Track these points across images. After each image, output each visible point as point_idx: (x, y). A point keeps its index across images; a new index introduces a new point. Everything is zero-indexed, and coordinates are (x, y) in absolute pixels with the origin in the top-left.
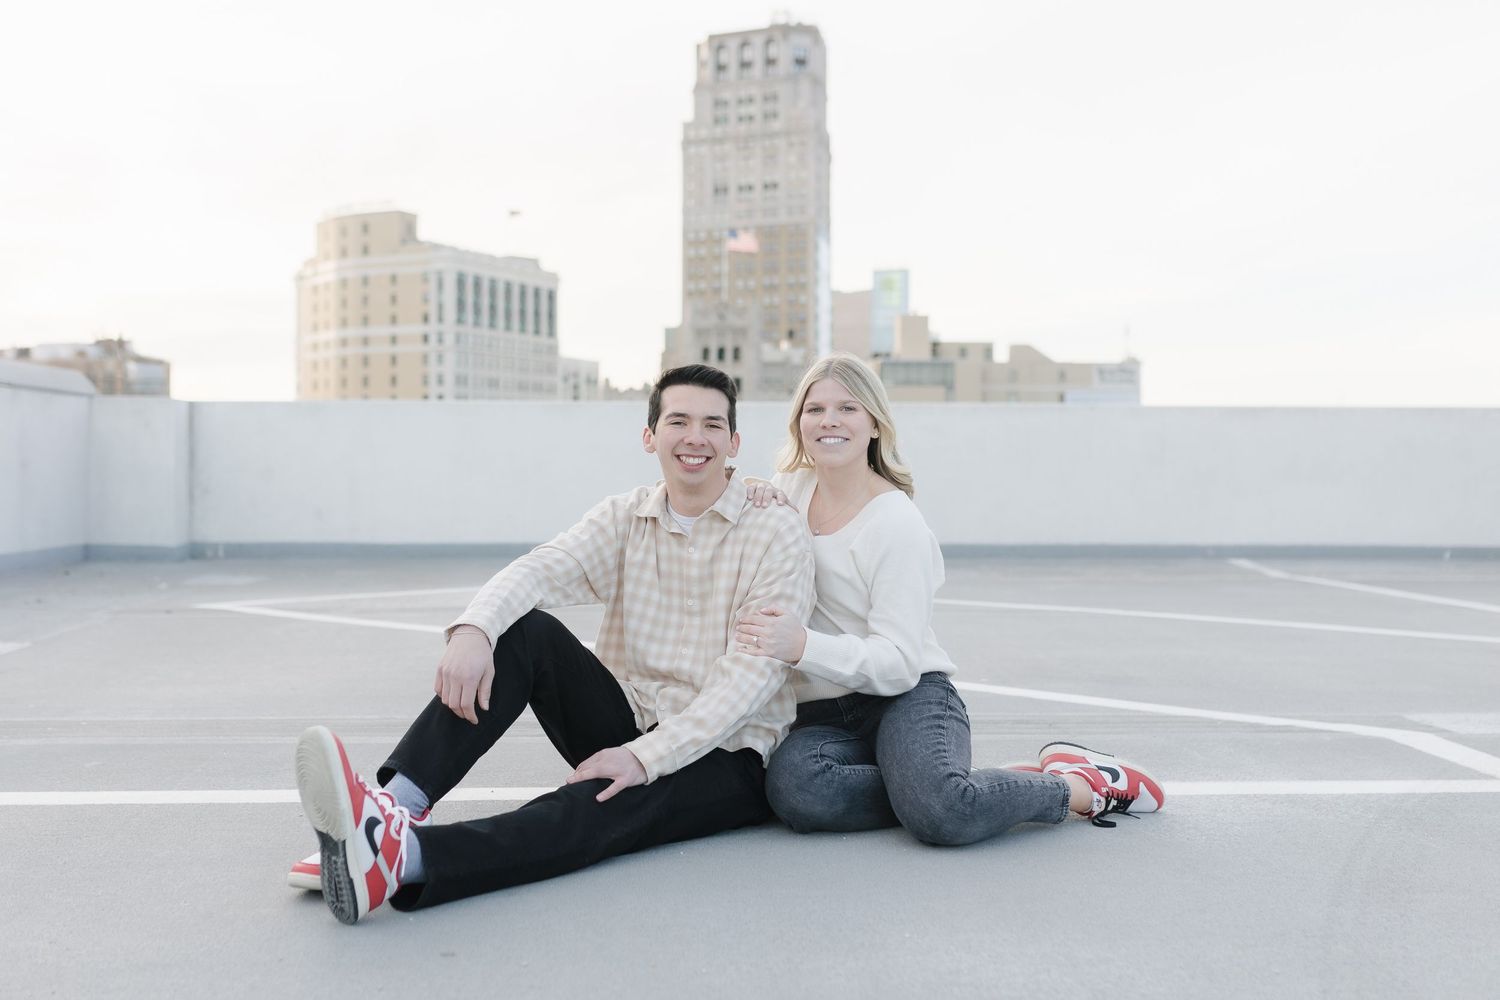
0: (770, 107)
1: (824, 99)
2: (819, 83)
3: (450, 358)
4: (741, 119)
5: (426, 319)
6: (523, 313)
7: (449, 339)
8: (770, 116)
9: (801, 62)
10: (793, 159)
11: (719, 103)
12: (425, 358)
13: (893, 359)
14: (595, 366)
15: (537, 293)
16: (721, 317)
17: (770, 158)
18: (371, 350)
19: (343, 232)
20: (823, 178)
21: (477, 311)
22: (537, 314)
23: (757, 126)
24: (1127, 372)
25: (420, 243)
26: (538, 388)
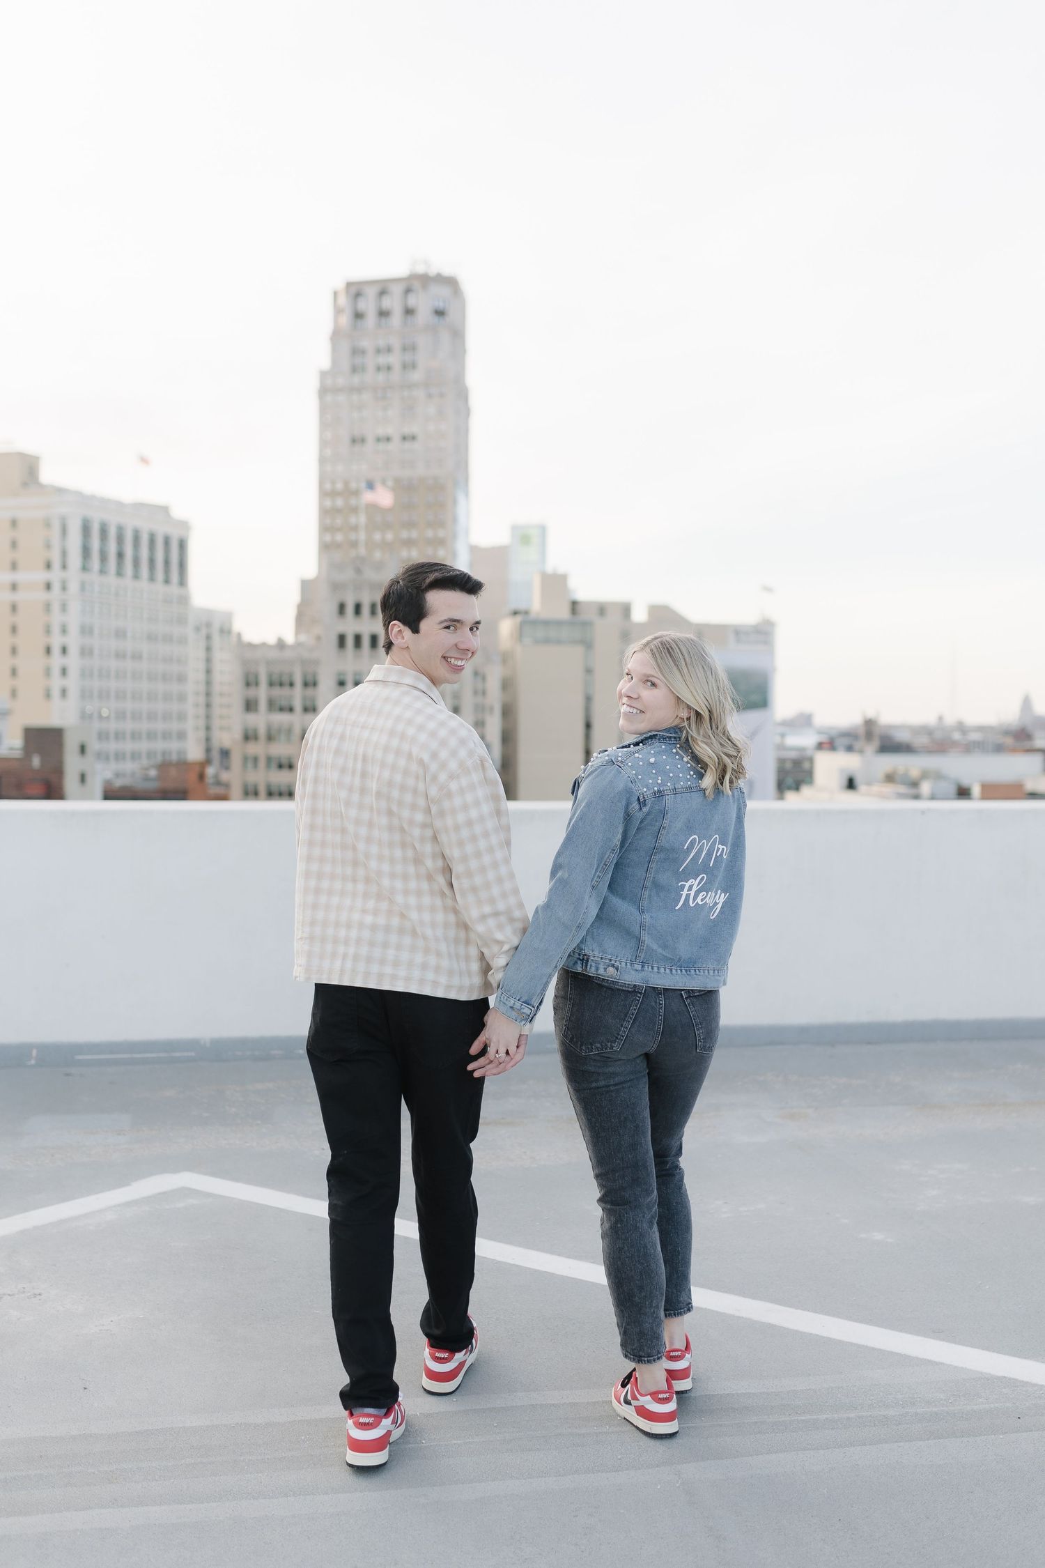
0: (408, 357)
1: (465, 351)
2: (458, 335)
3: (75, 607)
5: (48, 566)
6: (152, 562)
7: (74, 587)
8: (408, 366)
9: (440, 313)
11: (357, 352)
12: (48, 607)
13: (533, 616)
14: (229, 616)
15: (167, 541)
16: (358, 571)
20: (462, 432)
21: (103, 558)
22: (167, 563)
24: (762, 633)
25: (41, 486)
26: (168, 639)
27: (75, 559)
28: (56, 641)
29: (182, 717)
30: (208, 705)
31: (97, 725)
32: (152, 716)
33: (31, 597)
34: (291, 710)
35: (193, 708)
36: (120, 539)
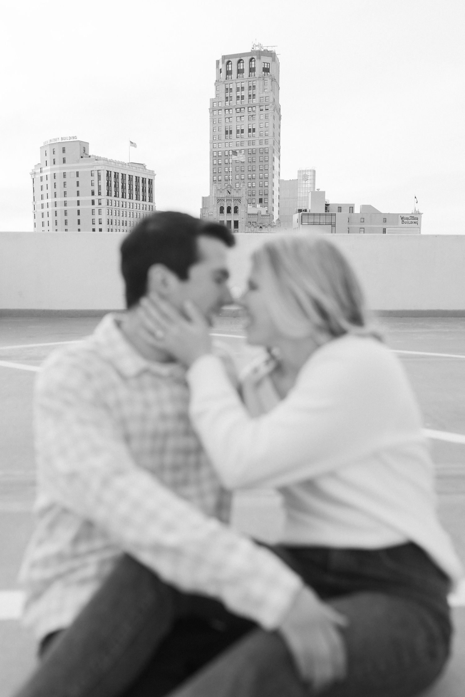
0: (251, 92)
1: (278, 88)
3: (104, 211)
4: (238, 97)
5: (93, 193)
6: (137, 189)
7: (104, 203)
8: (252, 96)
9: (266, 70)
10: (262, 117)
11: (227, 90)
12: (93, 212)
13: (308, 212)
15: (144, 180)
16: (229, 192)
17: (252, 116)
18: (68, 207)
19: (54, 152)
21: (116, 190)
24: (415, 218)
25: (90, 156)
27: (104, 190)
28: (97, 227)
33: (86, 207)
36: (123, 180)
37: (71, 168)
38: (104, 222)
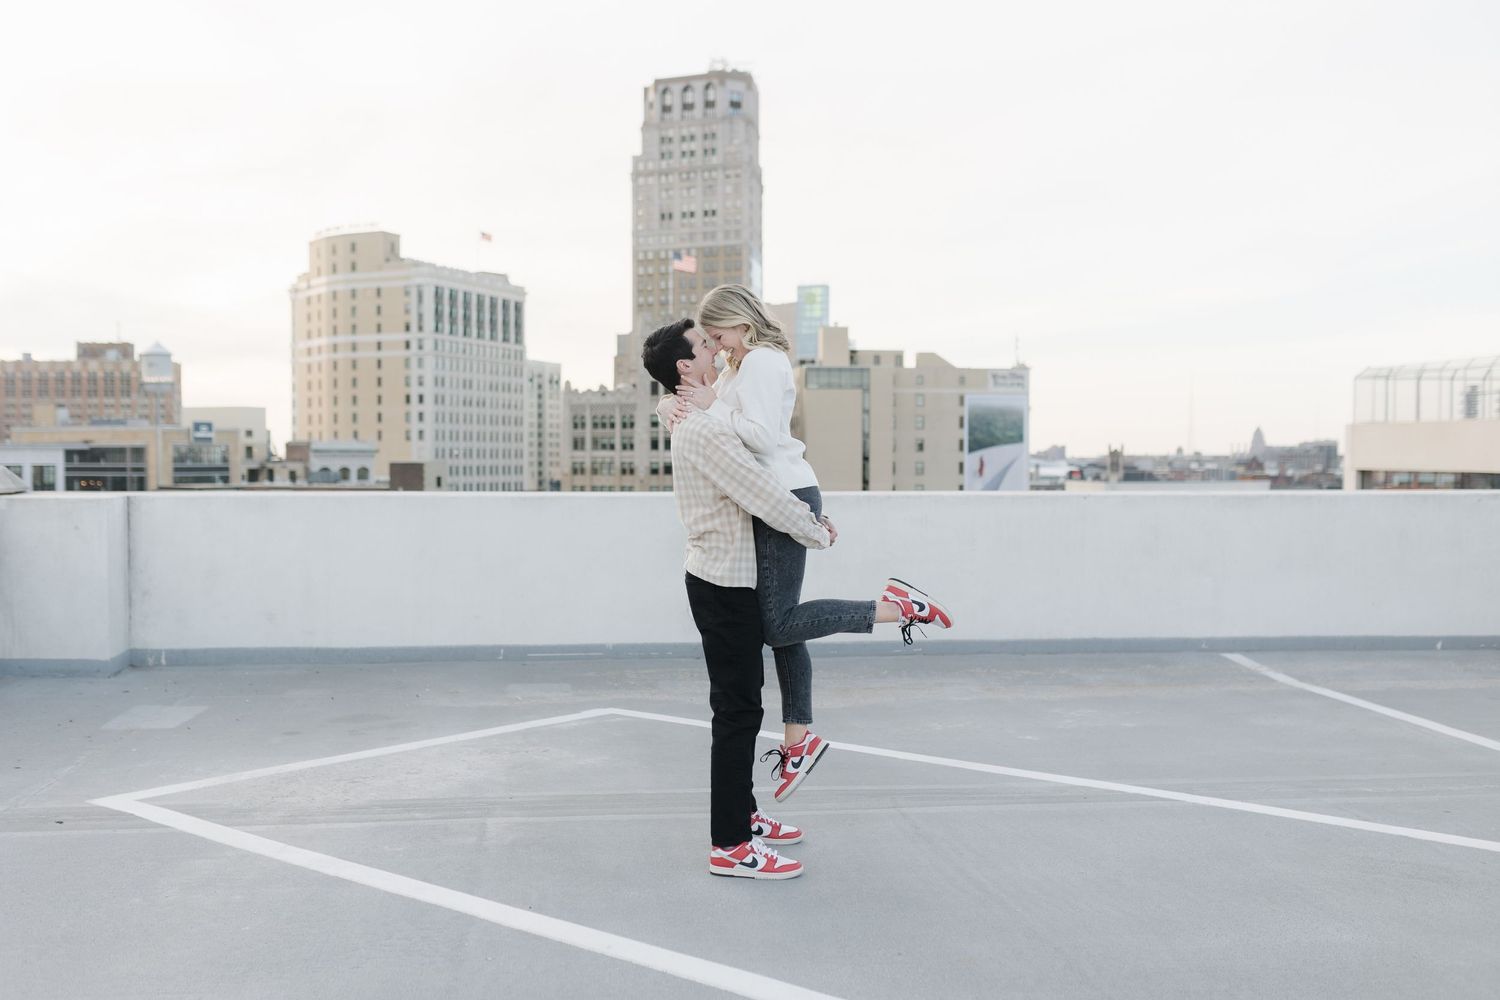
0: (708, 144)
1: (758, 137)
2: (752, 123)
3: (429, 362)
4: (684, 154)
5: (408, 328)
6: (493, 322)
7: (428, 345)
8: (709, 152)
9: (736, 105)
10: (729, 189)
11: (663, 140)
12: (407, 362)
13: (817, 365)
14: (557, 368)
15: (505, 305)
17: (710, 188)
18: (358, 355)
19: (334, 251)
20: (756, 207)
21: (453, 321)
22: (505, 323)
23: (698, 160)
24: (1018, 377)
25: (402, 260)
26: (507, 388)
27: (429, 322)
28: (414, 393)
29: (519, 454)
30: (540, 445)
31: (449, 462)
32: (494, 454)
33: (393, 354)
34: (612, 447)
35: (527, 447)
36: (467, 305)
37: (366, 281)
38: (429, 381)
